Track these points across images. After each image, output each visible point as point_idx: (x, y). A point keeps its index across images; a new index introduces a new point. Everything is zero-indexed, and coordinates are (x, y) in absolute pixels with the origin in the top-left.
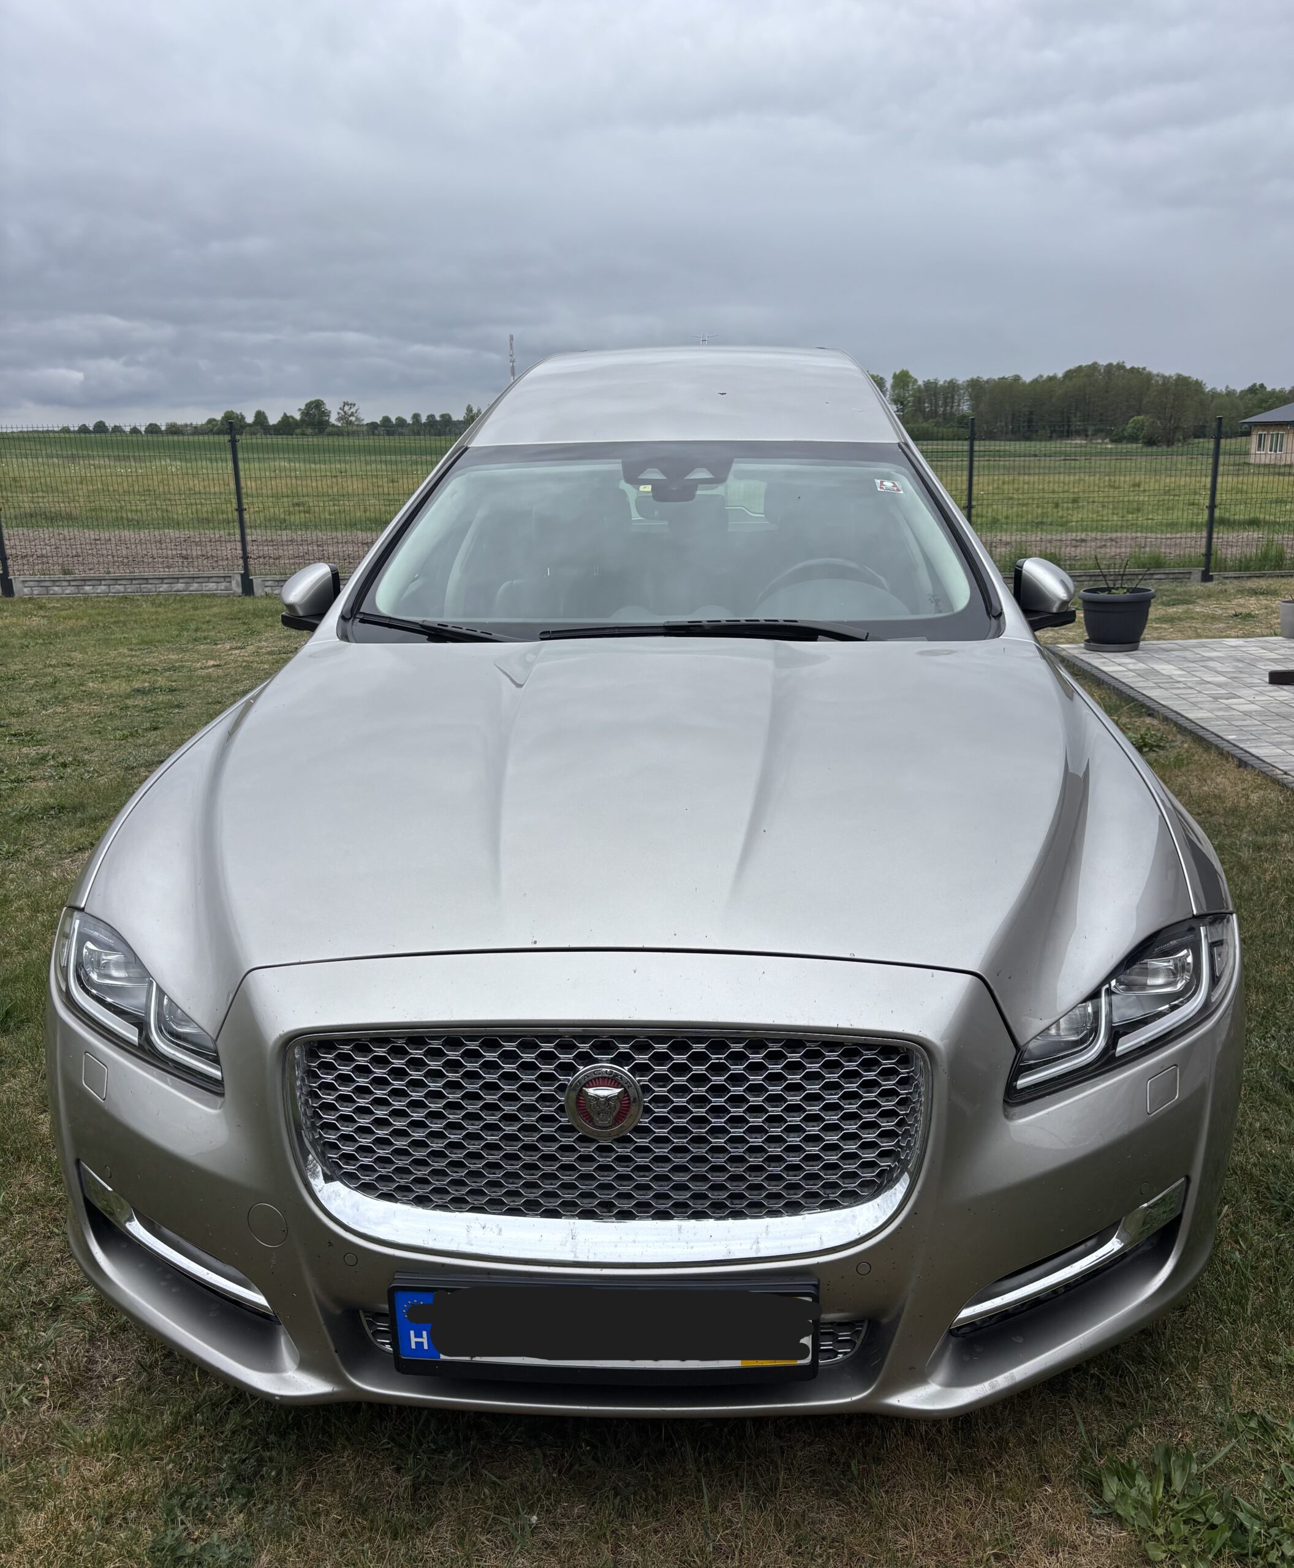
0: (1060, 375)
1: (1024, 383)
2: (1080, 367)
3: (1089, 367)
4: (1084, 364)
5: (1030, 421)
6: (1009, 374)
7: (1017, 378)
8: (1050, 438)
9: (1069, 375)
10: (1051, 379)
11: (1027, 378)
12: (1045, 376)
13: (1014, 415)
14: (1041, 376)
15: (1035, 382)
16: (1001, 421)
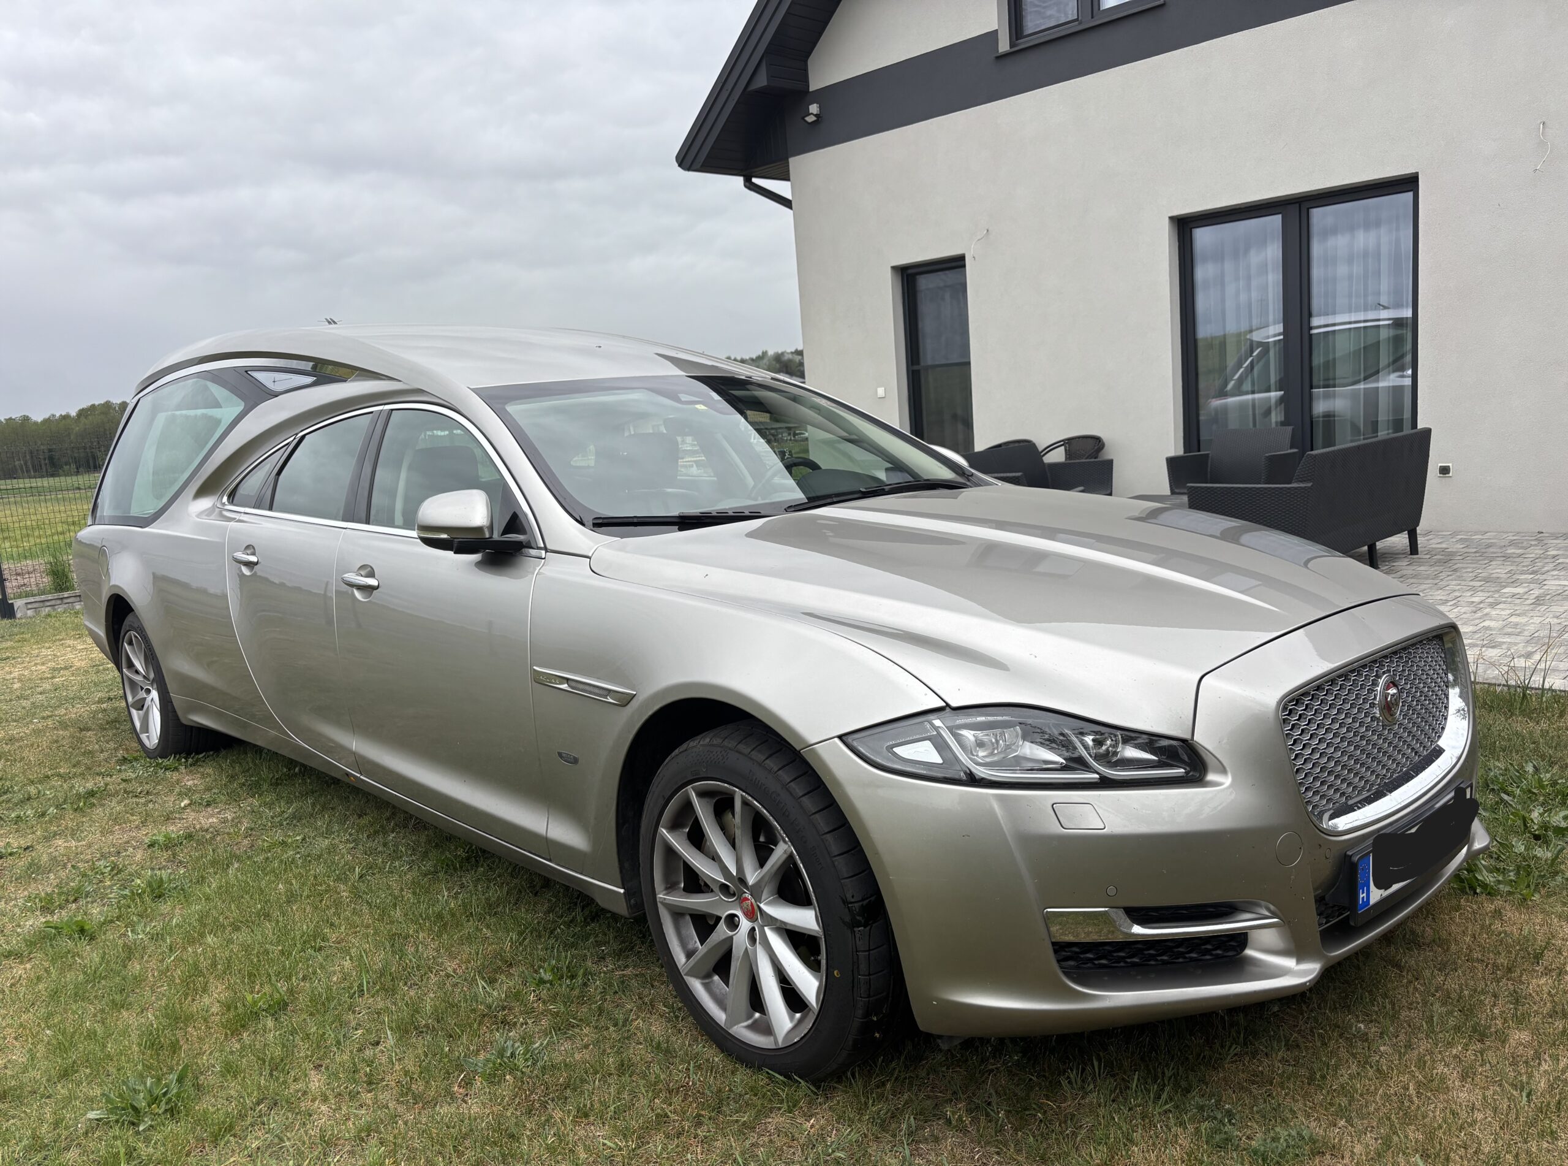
0: (73, 413)
1: (36, 423)
2: (93, 406)
3: (103, 405)
4: (97, 403)
5: (51, 458)
6: (16, 415)
7: (26, 419)
8: (77, 473)
9: (82, 413)
10: (66, 417)
11: (38, 417)
12: (58, 415)
13: (31, 452)
14: (54, 416)
15: (46, 421)
16: (19, 460)
